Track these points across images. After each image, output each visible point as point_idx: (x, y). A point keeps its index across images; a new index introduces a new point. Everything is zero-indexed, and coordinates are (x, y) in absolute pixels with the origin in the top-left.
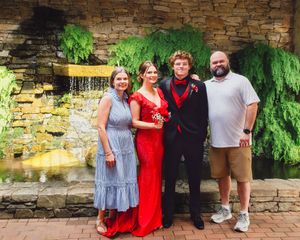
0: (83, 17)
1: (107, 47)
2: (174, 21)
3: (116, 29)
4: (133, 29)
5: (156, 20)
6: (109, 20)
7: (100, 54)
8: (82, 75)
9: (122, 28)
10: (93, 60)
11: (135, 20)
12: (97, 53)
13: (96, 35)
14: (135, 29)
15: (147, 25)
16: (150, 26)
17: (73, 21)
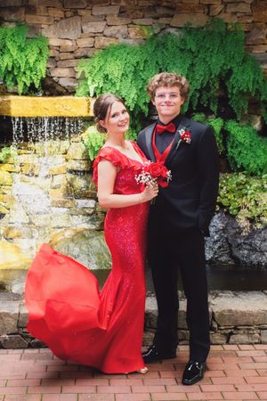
0: (31, 9)
1: (74, 63)
2: (193, 11)
3: (89, 29)
4: (119, 28)
5: (161, 11)
6: (76, 14)
7: (62, 75)
8: (32, 113)
9: (100, 27)
10: (49, 88)
11: (122, 13)
12: (56, 73)
13: (54, 42)
14: (124, 29)
15: (143, 21)
16: (150, 21)
17: (12, 17)
